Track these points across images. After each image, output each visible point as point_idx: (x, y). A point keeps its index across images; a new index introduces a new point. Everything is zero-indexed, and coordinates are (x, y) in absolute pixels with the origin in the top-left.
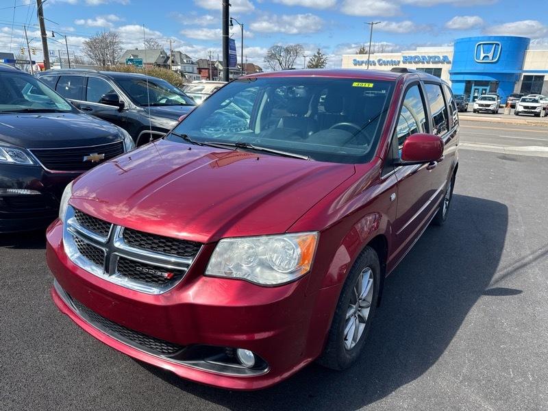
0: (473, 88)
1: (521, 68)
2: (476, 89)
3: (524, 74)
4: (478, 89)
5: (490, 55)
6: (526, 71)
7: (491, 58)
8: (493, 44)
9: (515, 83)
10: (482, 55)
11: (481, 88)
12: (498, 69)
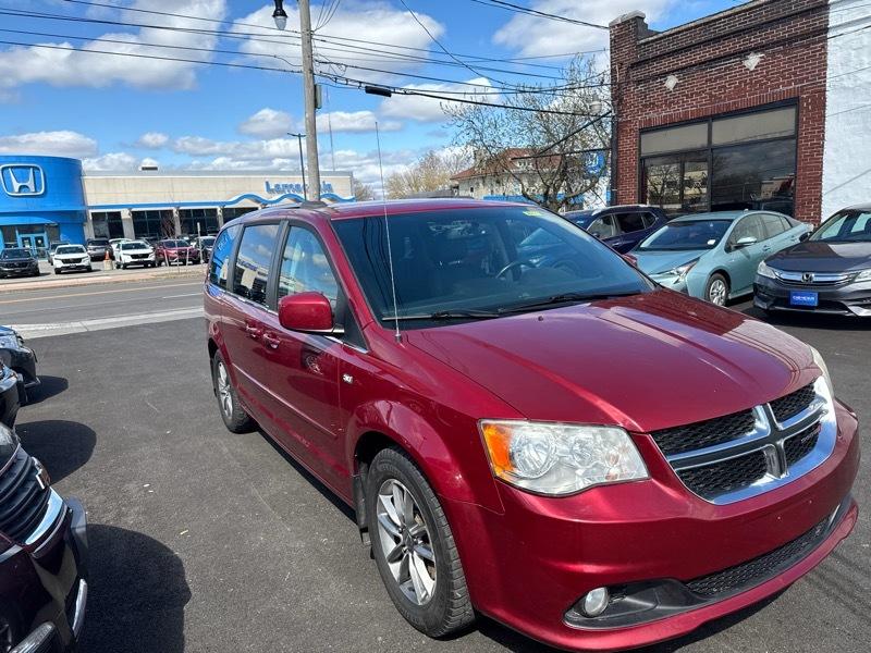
0: (19, 237)
1: (83, 203)
2: (23, 239)
3: (91, 211)
4: (29, 239)
5: (30, 183)
6: (93, 207)
7: (32, 188)
8: (30, 167)
9: (82, 225)
10: (16, 186)
11: (32, 236)
12: (50, 205)
